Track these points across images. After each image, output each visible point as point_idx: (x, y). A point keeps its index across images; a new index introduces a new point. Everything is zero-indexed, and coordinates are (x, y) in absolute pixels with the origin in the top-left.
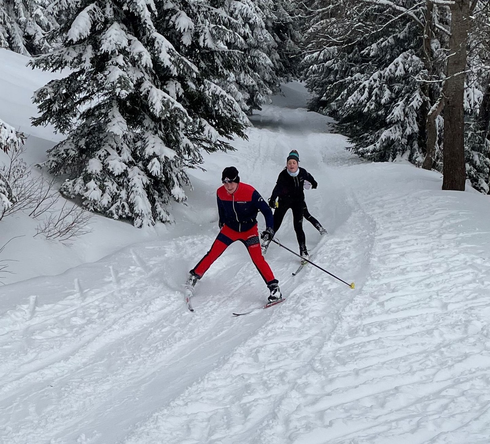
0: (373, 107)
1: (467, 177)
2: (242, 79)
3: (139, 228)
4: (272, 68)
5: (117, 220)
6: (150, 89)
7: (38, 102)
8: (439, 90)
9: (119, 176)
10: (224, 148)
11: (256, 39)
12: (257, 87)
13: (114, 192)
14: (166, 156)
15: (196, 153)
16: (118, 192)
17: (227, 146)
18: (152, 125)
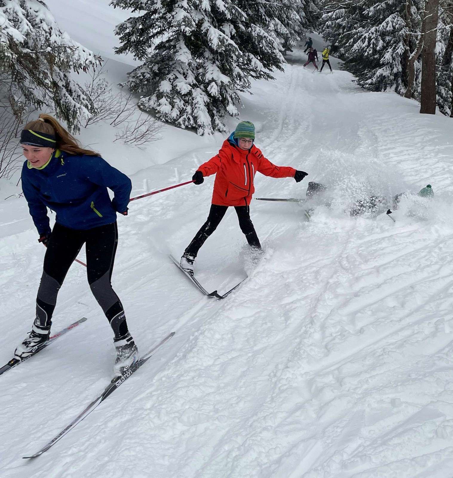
0: (371, 52)
1: (437, 104)
3: (201, 136)
5: (184, 129)
6: (208, 28)
7: (120, 34)
8: (416, 42)
9: (185, 95)
13: (181, 107)
14: (222, 81)
15: (246, 80)
17: (268, 76)
18: (211, 57)
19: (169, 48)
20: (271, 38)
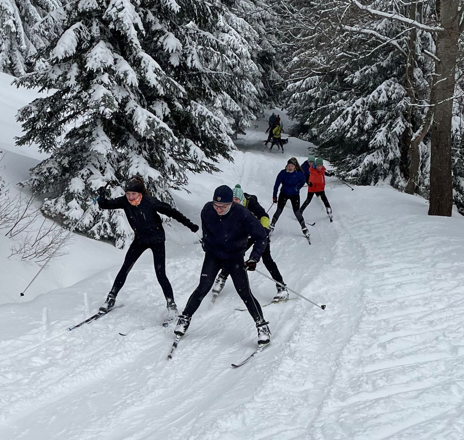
0: (356, 132)
1: (454, 203)
2: (228, 105)
3: (120, 248)
4: (256, 96)
5: (99, 240)
6: (135, 108)
7: (23, 120)
8: (421, 117)
10: (210, 169)
11: (242, 68)
12: (242, 113)
13: (96, 212)
14: (150, 176)
15: (181, 174)
16: (100, 212)
17: (212, 167)
18: (137, 145)
19: (84, 136)
20: (216, 118)
